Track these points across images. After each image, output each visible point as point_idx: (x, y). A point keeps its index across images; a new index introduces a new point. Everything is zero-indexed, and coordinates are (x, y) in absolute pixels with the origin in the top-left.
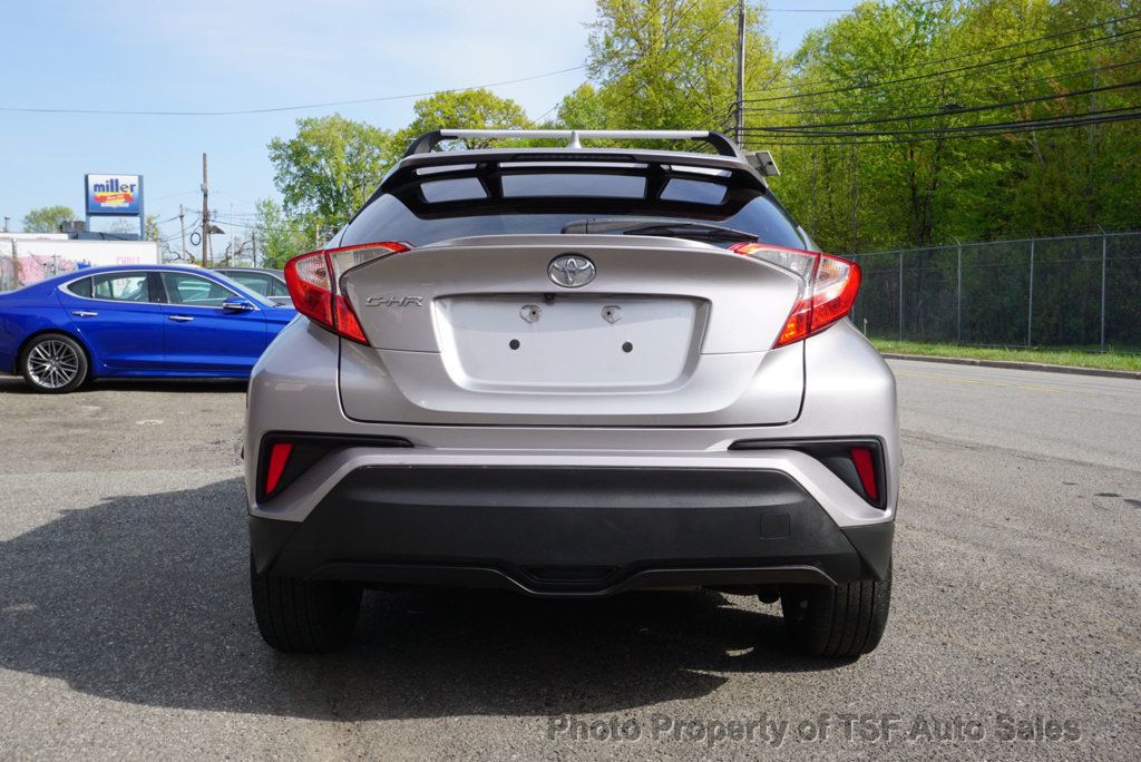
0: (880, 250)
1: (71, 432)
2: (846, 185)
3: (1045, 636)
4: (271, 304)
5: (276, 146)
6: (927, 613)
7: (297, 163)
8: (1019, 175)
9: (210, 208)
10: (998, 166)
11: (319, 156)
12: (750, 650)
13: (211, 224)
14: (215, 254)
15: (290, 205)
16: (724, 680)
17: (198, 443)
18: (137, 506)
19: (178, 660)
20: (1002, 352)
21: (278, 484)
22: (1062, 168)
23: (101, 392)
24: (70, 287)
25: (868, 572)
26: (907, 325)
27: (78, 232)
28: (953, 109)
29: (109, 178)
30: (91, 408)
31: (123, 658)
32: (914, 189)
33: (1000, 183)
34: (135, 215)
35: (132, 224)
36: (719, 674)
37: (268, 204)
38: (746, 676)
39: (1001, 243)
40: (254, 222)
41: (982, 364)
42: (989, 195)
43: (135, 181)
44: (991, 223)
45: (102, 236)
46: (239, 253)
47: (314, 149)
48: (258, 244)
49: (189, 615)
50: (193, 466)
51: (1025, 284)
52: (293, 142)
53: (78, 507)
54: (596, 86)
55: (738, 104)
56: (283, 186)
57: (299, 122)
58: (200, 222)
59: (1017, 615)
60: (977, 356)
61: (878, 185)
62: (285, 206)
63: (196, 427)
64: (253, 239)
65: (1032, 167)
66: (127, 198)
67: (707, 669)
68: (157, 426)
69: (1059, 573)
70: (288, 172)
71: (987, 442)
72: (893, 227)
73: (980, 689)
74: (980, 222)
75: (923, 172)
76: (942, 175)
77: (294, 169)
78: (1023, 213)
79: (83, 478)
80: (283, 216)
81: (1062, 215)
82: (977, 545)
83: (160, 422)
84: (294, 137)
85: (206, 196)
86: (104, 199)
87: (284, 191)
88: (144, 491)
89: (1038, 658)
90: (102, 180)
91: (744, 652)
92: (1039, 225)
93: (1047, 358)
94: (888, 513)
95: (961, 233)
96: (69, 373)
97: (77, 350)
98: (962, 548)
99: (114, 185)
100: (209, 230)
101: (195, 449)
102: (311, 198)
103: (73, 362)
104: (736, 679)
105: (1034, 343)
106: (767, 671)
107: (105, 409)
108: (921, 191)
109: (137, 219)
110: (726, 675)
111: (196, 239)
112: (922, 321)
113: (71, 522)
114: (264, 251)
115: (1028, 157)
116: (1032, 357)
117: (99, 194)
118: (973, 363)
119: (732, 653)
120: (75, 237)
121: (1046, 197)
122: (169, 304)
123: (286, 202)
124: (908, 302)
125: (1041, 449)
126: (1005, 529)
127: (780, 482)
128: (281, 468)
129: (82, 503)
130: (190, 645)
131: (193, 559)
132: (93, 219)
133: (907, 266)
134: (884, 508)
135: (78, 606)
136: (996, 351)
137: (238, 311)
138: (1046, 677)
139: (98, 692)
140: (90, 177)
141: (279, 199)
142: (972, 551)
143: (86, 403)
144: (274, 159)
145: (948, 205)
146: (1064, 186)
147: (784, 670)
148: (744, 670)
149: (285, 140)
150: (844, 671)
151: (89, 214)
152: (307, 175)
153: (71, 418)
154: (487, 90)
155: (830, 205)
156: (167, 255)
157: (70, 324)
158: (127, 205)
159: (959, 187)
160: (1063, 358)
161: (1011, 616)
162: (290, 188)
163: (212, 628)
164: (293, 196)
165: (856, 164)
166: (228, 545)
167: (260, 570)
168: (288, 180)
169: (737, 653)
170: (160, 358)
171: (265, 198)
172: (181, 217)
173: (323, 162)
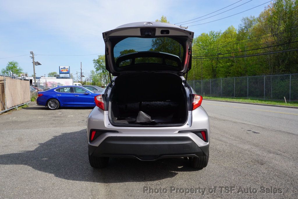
0: (207, 80)
1: (56, 118)
2: (200, 67)
3: (238, 163)
4: (93, 93)
5: (94, 60)
6: (216, 158)
7: (98, 63)
8: (232, 65)
9: (82, 72)
10: (228, 64)
11: (102, 62)
12: (182, 166)
13: (82, 75)
14: (83, 80)
15: (97, 71)
16: (177, 173)
17: (80, 121)
18: (68, 135)
19: (75, 170)
20: (229, 99)
21: (93, 139)
22: (240, 64)
23: (62, 110)
24: (56, 90)
25: (204, 154)
26: (212, 93)
27: (58, 77)
28: (220, 54)
29: (64, 67)
30: (60, 113)
31: (65, 169)
32: (213, 68)
33: (229, 67)
34: (68, 73)
35: (68, 75)
36: (176, 172)
37: (93, 71)
38: (182, 173)
39: (229, 78)
40: (90, 74)
41: (226, 102)
42: (227, 69)
43: (68, 67)
44: (227, 74)
45: (62, 78)
46: (87, 80)
47: (101, 61)
48: (91, 78)
49: (77, 160)
50: (79, 126)
51: (234, 86)
52: (97, 60)
53: (57, 135)
54: (154, 49)
55: (180, 53)
56: (96, 68)
57: (98, 56)
58: (80, 75)
59: (233, 158)
60: (225, 100)
61: (206, 67)
62: (96, 72)
63: (79, 117)
64: (90, 77)
65: (235, 64)
66: (67, 70)
67: (174, 171)
68: (72, 117)
69: (240, 148)
70: (96, 65)
71: (227, 119)
72: (209, 75)
73: (226, 175)
74: (225, 74)
75: (214, 65)
76: (218, 65)
77: (98, 65)
78: (232, 72)
79: (58, 129)
80: (95, 73)
81: (240, 73)
82: (225, 142)
83: (72, 116)
84: (98, 59)
85: (81, 70)
86: (63, 71)
87: (96, 69)
88: (69, 132)
89: (236, 168)
90: (62, 67)
91: (181, 167)
92: (236, 75)
93: (238, 100)
94: (208, 143)
95: (222, 76)
96: (56, 106)
97: (57, 102)
98: (222, 143)
99: (64, 68)
100: (82, 76)
101: (79, 122)
102: (101, 70)
103: (57, 104)
104: (180, 173)
105: (235, 97)
106: (186, 171)
107: (62, 113)
108: (214, 68)
109: (69, 74)
110: (178, 172)
111: (80, 78)
112: (214, 93)
113: (56, 139)
114: (92, 79)
115: (233, 62)
116: (235, 100)
117: (62, 70)
118: (224, 101)
119: (179, 167)
120: (57, 78)
121: (237, 70)
122: (74, 93)
123: (96, 71)
124: (212, 89)
125: (237, 121)
126: (230, 138)
127: (188, 139)
128: (94, 135)
129: (57, 134)
130: (77, 167)
131: (78, 147)
132: (61, 74)
133: (212, 82)
134: (207, 142)
135: (57, 158)
136: (228, 99)
137: (87, 94)
138: (237, 172)
139: (60, 177)
140: (60, 67)
141: (95, 70)
142: (224, 144)
143: (59, 112)
144: (94, 63)
145: (219, 70)
146: (240, 67)
147: (189, 171)
148: (181, 171)
149: (96, 59)
150: (200, 171)
151: (60, 73)
152: (100, 65)
153: (56, 115)
154: (133, 49)
155: (197, 71)
156: (74, 81)
157: (56, 97)
158: (67, 72)
159: (221, 68)
160: (241, 100)
161: (231, 158)
162: (97, 68)
163: (82, 163)
164: (98, 69)
165: (202, 63)
166: (85, 144)
167: (90, 155)
168: (96, 67)
169: (180, 167)
170: (73, 103)
171: (92, 70)
172: (77, 74)
173: (103, 63)
